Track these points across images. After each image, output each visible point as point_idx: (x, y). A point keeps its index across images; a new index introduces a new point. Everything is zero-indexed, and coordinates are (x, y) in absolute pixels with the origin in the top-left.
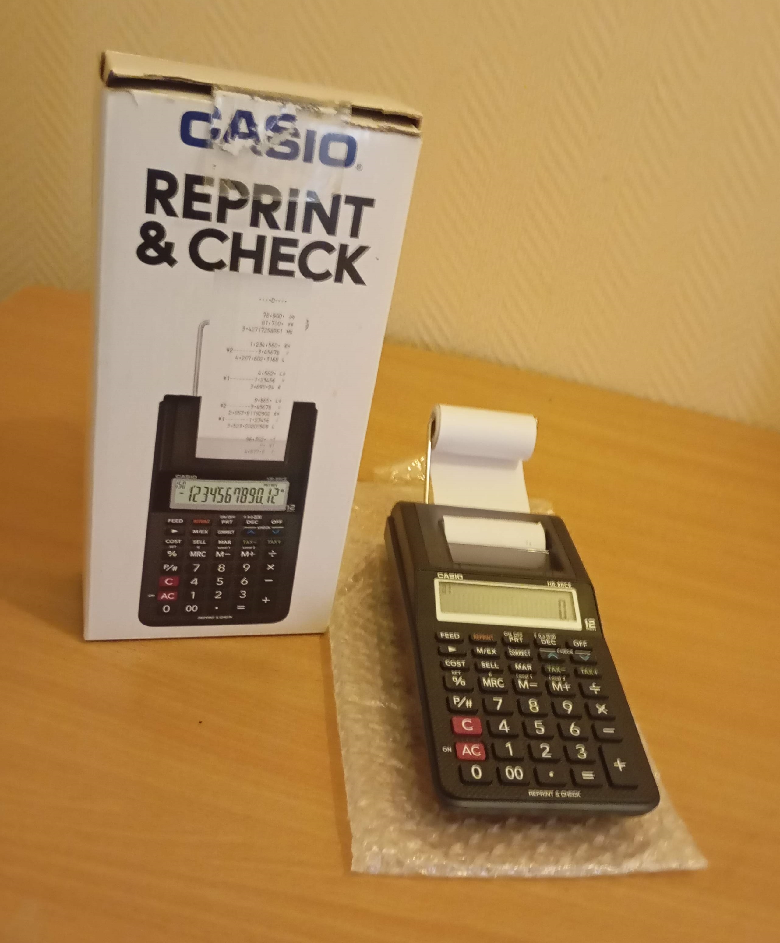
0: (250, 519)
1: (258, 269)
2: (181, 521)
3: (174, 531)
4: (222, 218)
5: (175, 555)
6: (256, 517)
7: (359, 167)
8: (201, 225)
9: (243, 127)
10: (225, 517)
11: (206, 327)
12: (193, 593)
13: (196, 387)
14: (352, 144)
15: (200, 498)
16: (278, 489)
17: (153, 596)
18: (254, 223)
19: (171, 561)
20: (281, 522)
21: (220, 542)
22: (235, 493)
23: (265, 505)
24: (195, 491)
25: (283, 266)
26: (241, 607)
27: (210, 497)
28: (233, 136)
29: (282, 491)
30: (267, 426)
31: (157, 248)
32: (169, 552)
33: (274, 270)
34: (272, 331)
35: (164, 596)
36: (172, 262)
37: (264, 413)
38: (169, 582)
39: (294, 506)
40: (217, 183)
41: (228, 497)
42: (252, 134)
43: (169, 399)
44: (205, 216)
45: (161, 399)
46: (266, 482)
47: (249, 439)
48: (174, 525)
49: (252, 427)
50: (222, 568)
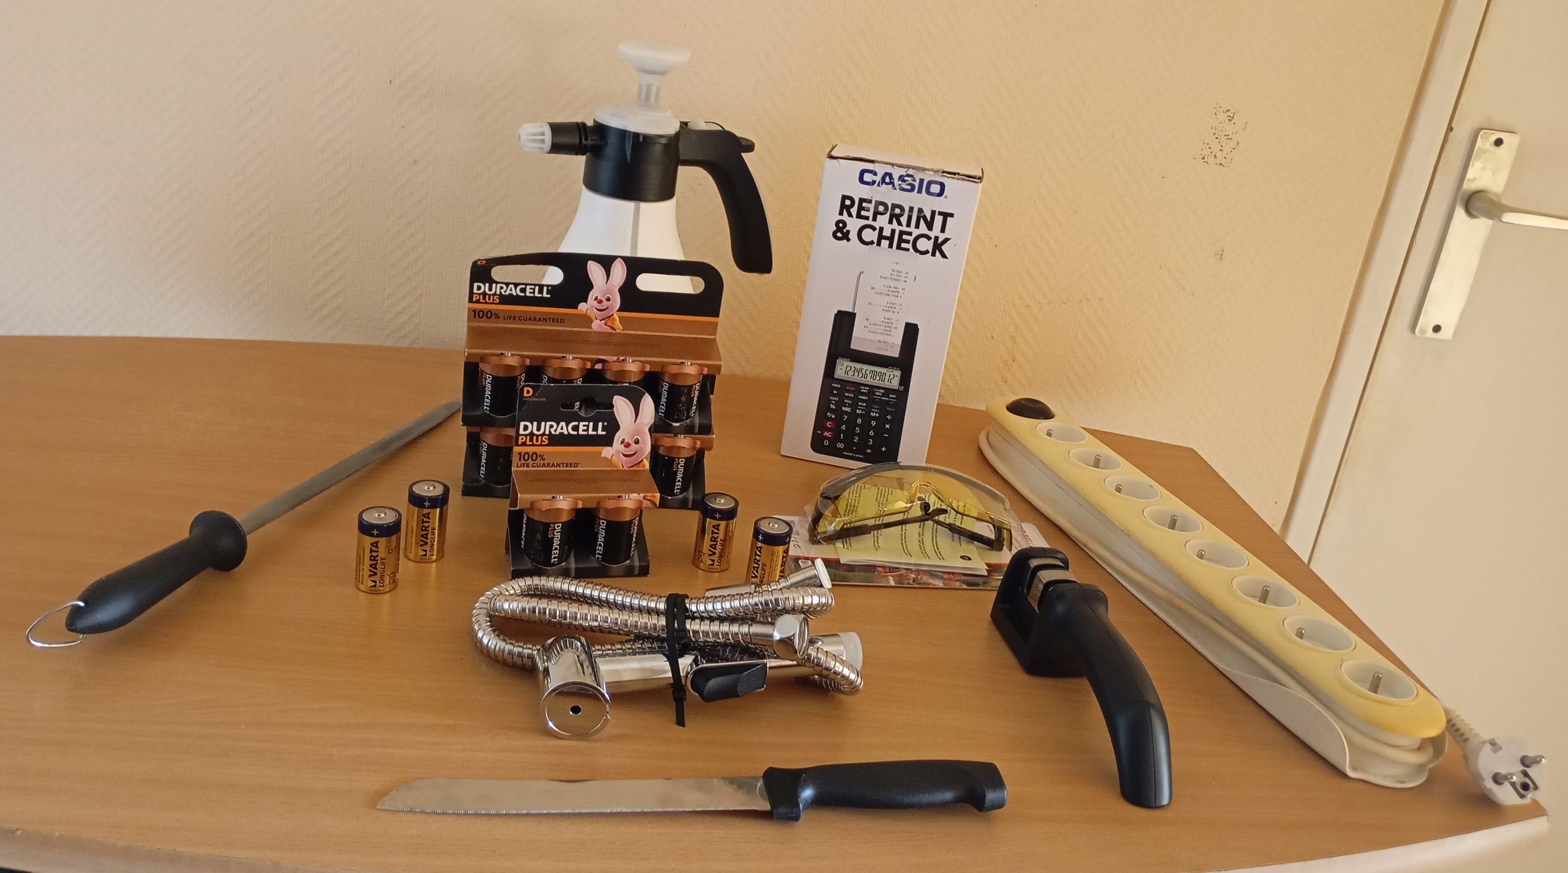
0: (877, 392)
1: (891, 246)
2: (839, 386)
3: (835, 392)
4: (874, 219)
5: (834, 407)
6: (881, 391)
7: (946, 197)
8: (865, 222)
9: (887, 179)
10: (863, 388)
11: (862, 275)
12: (842, 435)
13: (854, 308)
14: (943, 186)
15: (851, 373)
16: (894, 375)
17: (820, 432)
18: (891, 222)
19: (832, 411)
20: (895, 396)
21: (860, 404)
22: (870, 373)
23: (886, 384)
24: (849, 368)
25: (903, 245)
26: (869, 451)
27: (856, 374)
28: (883, 182)
29: (897, 376)
30: (890, 335)
31: (842, 233)
32: (831, 405)
33: (899, 247)
34: (896, 280)
35: (826, 434)
36: (848, 240)
37: (889, 327)
38: (829, 424)
39: (903, 387)
41: (866, 375)
42: (891, 183)
43: (839, 312)
44: (867, 218)
45: (836, 312)
46: (887, 369)
47: (879, 341)
48: (836, 389)
49: (882, 334)
50: (859, 421)
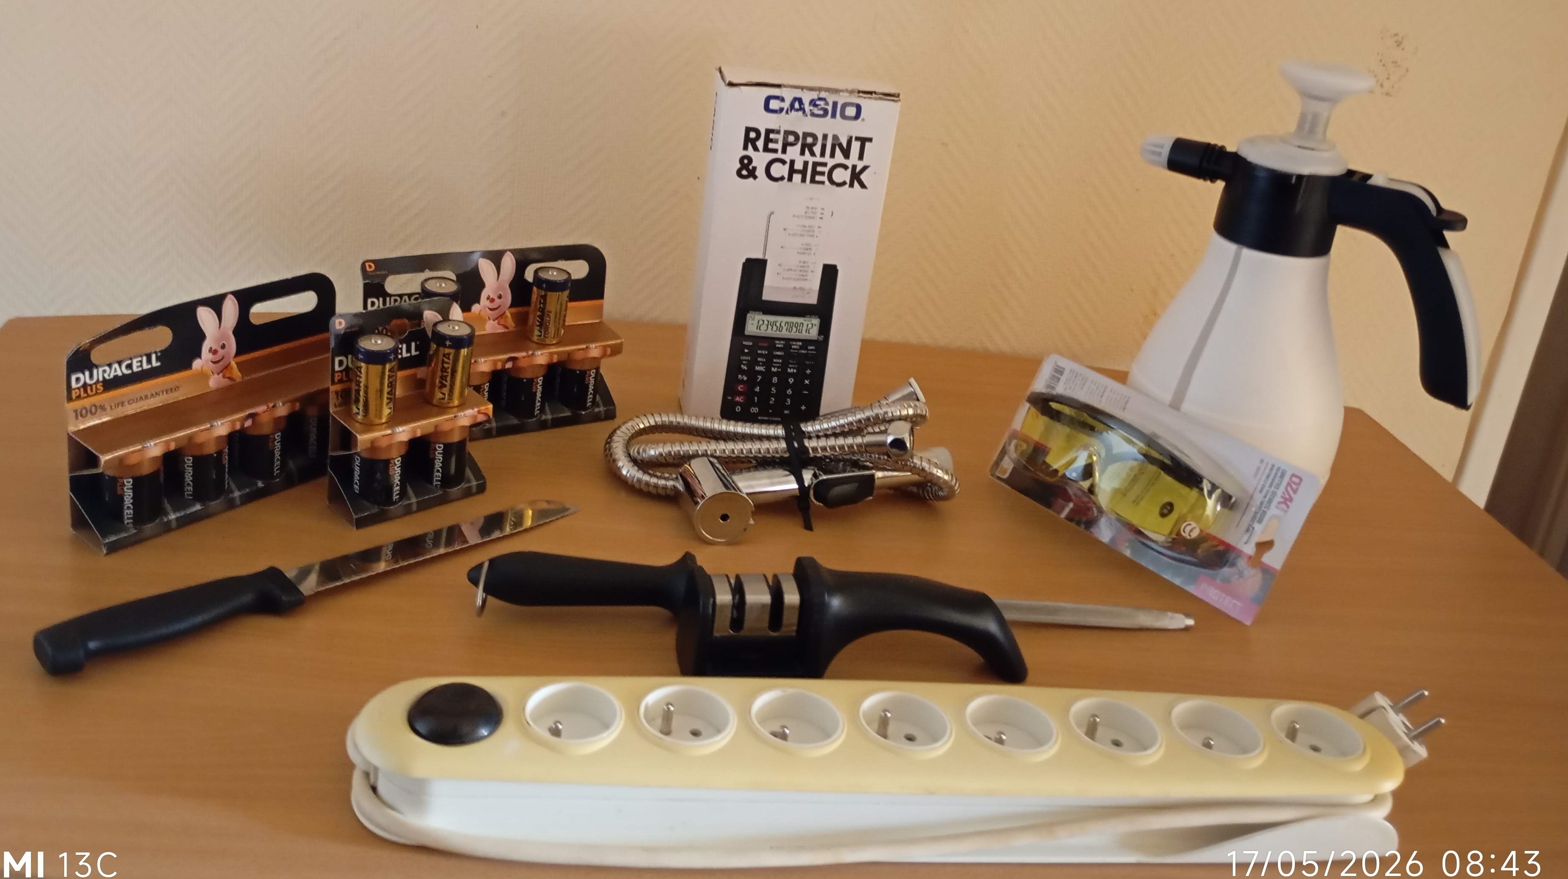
0: (794, 345)
1: (804, 180)
2: (751, 344)
3: (746, 351)
4: (784, 151)
5: (746, 368)
6: (798, 343)
7: (863, 120)
8: (772, 156)
9: (797, 105)
10: (778, 342)
11: (772, 215)
12: (756, 398)
13: (765, 254)
14: (859, 108)
15: (764, 327)
16: (812, 324)
17: (731, 398)
18: (802, 153)
19: (743, 372)
20: (814, 348)
21: (775, 360)
22: (785, 326)
23: (804, 335)
24: (761, 322)
25: (818, 178)
26: (786, 412)
27: (770, 327)
28: (791, 111)
29: (815, 325)
30: (807, 280)
31: (748, 170)
32: (742, 366)
34: (810, 218)
35: (737, 399)
36: (755, 177)
37: (804, 271)
38: (741, 388)
39: (823, 337)
40: (782, 133)
41: (781, 328)
42: (802, 109)
43: (748, 260)
44: (775, 151)
45: (744, 261)
46: (804, 318)
47: (795, 289)
48: (747, 347)
49: (797, 280)
50: (775, 380)
